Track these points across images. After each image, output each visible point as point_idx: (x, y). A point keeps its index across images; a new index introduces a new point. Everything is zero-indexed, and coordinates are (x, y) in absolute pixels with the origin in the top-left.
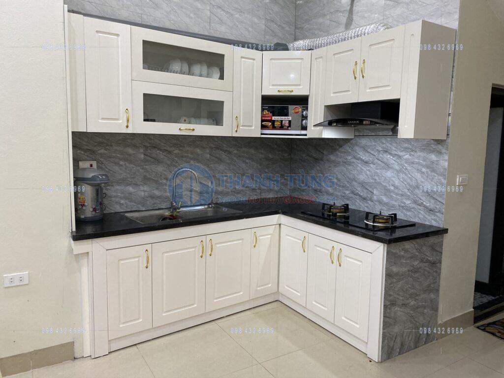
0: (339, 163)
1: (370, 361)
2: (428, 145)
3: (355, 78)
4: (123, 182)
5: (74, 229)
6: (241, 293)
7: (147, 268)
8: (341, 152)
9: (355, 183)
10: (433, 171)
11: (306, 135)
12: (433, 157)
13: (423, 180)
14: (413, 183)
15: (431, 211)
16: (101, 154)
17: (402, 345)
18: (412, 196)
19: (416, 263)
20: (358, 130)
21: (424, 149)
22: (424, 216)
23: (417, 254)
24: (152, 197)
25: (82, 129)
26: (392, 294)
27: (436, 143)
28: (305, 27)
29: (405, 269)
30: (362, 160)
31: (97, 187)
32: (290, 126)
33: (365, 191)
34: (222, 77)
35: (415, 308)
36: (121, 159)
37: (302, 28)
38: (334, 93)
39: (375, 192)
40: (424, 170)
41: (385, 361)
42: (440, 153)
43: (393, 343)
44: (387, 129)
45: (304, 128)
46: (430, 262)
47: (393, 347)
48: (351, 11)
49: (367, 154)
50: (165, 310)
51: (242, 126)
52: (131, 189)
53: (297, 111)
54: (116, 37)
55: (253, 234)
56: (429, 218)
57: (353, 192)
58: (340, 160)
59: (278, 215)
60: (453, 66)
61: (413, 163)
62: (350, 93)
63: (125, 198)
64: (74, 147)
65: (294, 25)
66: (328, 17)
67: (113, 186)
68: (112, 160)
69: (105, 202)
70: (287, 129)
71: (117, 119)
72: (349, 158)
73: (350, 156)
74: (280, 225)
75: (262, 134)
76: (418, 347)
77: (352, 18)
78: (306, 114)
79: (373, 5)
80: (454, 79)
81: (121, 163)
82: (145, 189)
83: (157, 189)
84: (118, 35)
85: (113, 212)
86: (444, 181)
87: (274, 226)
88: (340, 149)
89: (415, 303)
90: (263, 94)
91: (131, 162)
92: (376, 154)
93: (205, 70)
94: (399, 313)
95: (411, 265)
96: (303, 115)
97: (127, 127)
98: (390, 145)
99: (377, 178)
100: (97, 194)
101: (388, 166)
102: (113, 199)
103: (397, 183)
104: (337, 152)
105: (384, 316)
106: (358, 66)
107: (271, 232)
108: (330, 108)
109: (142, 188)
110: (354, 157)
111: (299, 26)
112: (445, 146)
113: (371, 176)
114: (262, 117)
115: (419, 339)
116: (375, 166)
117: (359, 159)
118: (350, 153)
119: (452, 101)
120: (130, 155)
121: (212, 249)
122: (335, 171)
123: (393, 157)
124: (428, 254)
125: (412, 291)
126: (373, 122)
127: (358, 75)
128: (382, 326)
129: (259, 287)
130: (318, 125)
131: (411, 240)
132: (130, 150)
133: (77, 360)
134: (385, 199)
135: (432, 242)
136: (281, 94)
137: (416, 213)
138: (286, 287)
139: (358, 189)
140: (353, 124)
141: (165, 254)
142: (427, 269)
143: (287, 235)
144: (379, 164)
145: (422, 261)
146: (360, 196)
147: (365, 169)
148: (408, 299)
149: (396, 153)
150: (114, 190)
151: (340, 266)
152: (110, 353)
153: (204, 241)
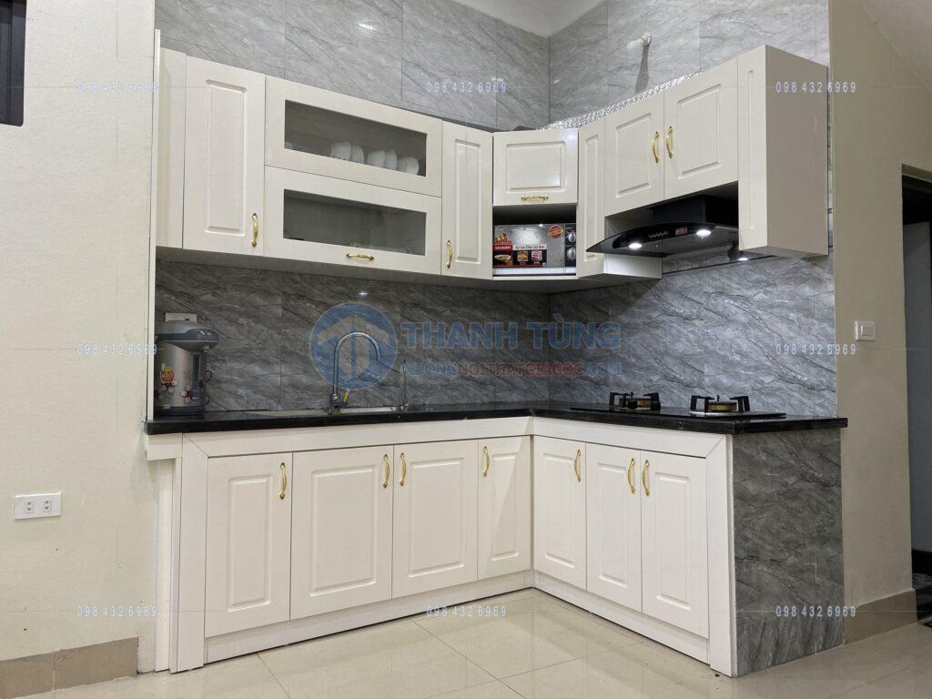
0: (637, 327)
1: (717, 676)
2: (797, 269)
3: (657, 160)
4: (244, 355)
5: (151, 418)
6: (462, 566)
7: (282, 498)
8: (640, 307)
9: (668, 360)
10: (809, 314)
11: (575, 274)
12: (807, 290)
13: (792, 334)
15: (812, 389)
16: (206, 302)
17: (778, 645)
18: (774, 368)
19: (791, 480)
20: (670, 264)
21: (789, 279)
22: (800, 401)
23: (792, 462)
24: (295, 386)
25: (174, 243)
26: (750, 536)
27: (810, 263)
28: (568, 102)
29: (771, 490)
30: (679, 315)
31: (196, 353)
32: (544, 260)
33: (688, 370)
34: (422, 172)
35: (798, 572)
36: (241, 315)
37: (561, 105)
38: (621, 192)
39: (706, 371)
40: (792, 316)
41: (746, 674)
42: (819, 281)
43: (759, 638)
44: (720, 254)
45: (571, 262)
46: (817, 481)
47: (760, 646)
48: (644, 65)
49: (687, 303)
50: (315, 586)
51: (460, 258)
52: (257, 369)
53: (556, 232)
54: (240, 92)
55: (481, 450)
56: (810, 403)
57: (665, 377)
58: (639, 321)
59: (527, 418)
60: (828, 128)
61: (771, 307)
62: (650, 187)
63: (247, 385)
64: (158, 286)
65: (547, 101)
66: (606, 80)
67: (224, 361)
68: (225, 314)
69: (210, 389)
70: (540, 265)
71: (238, 231)
72: (654, 315)
73: (655, 310)
74: (532, 436)
75: (494, 276)
76: (812, 654)
77: (647, 75)
78: (573, 238)
79: (681, 49)
81: (242, 320)
82: (283, 370)
83: (305, 372)
84: (243, 89)
85: (223, 409)
86: (832, 331)
87: (520, 439)
88: (639, 302)
89: (797, 560)
90: (495, 205)
91: (258, 320)
92: (703, 300)
93: (393, 158)
94: (767, 578)
95: (783, 485)
96: (567, 240)
97: (254, 245)
98: (727, 282)
99: (708, 343)
100: (196, 365)
101: (726, 319)
102: (224, 385)
103: (745, 346)
104: (633, 308)
105: (738, 581)
106: (661, 139)
107: (516, 449)
108: (612, 219)
109: (277, 369)
110: (665, 312)
111: (558, 102)
112: (828, 267)
113: (698, 341)
114: (494, 247)
115: (810, 636)
116: (703, 322)
117: (674, 314)
118: (656, 305)
119: (831, 186)
120: (257, 307)
121: (405, 472)
122: (631, 342)
123: (735, 300)
124: (814, 465)
125: (788, 535)
126: (693, 228)
127: (662, 154)
128: (734, 600)
129: (497, 555)
130: (596, 248)
131: (779, 434)
132: (258, 300)
133: (142, 676)
134: (725, 380)
135: (818, 441)
136: (527, 203)
137: (785, 398)
138: (547, 557)
139: (676, 369)
140: (657, 238)
141: (318, 476)
142: (813, 494)
143: (545, 454)
144: (710, 318)
145: (803, 478)
146: (680, 382)
147: (685, 331)
148: (782, 550)
149: (740, 293)
150: (226, 370)
151: (648, 494)
152: (206, 665)
153: (391, 456)
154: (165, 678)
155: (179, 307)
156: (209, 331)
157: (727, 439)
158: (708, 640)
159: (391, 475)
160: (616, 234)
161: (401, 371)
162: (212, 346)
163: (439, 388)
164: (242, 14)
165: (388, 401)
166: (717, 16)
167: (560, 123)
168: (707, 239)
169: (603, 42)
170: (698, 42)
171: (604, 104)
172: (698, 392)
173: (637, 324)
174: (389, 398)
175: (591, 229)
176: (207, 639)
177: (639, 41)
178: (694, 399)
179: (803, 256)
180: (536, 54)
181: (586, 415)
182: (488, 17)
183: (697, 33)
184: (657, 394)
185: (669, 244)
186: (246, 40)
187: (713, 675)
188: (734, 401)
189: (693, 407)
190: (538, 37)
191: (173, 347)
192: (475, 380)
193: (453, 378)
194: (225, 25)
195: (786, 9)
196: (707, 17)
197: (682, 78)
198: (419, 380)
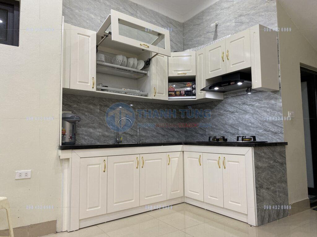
2: (269, 95)
3: (223, 61)
4: (87, 125)
5: (61, 145)
6: (162, 195)
7: (104, 172)
8: (217, 109)
9: (227, 126)
10: (274, 109)
11: (195, 98)
12: (273, 102)
13: (268, 116)
14: (263, 119)
15: (275, 133)
16: (75, 107)
17: (269, 216)
18: (263, 127)
19: (272, 162)
20: (226, 95)
21: (267, 98)
22: (272, 138)
23: (271, 156)
24: (104, 136)
25: (67, 87)
26: (260, 180)
27: (273, 93)
28: (190, 43)
29: (266, 165)
30: (230, 111)
31: (73, 124)
32: (185, 93)
33: (233, 129)
35: (275, 192)
36: (86, 112)
37: (188, 45)
38: (211, 71)
39: (239, 129)
40: (268, 110)
41: (260, 225)
42: (276, 99)
43: (264, 214)
44: (243, 91)
45: (195, 95)
46: (279, 162)
47: (264, 216)
48: (216, 31)
49: (232, 107)
50: (115, 202)
51: (158, 93)
52: (91, 130)
53: (189, 85)
54: (88, 37)
55: (167, 156)
56: (275, 138)
57: (226, 132)
58: (216, 114)
59: (182, 145)
60: (278, 51)
61: (261, 107)
62: (221, 69)
63: (88, 136)
65: (183, 43)
66: (203, 36)
67: (80, 127)
68: (81, 111)
69: (77, 137)
70: (184, 96)
71: (88, 83)
72: (222, 111)
73: (222, 110)
74: (183, 152)
75: (169, 99)
76: (280, 219)
77: (217, 34)
78: (195, 87)
79: (228, 26)
80: (279, 57)
81: (86, 114)
82: (100, 131)
83: (107, 131)
86: (281, 114)
87: (179, 152)
88: (216, 108)
89: (274, 188)
90: (169, 76)
91: (92, 114)
92: (238, 106)
94: (265, 194)
95: (269, 164)
96: (193, 87)
97: (93, 88)
98: (246, 100)
99: (240, 120)
100: (73, 128)
101: (246, 112)
102: (80, 135)
103: (253, 120)
104: (214, 110)
105: (257, 195)
106: (224, 54)
107: (178, 156)
108: (208, 80)
109: (98, 130)
110: (225, 111)
111: (186, 44)
112: (279, 94)
113: (237, 120)
114: (168, 90)
115: (279, 213)
116: (238, 113)
117: (228, 111)
118: (222, 108)
119: (279, 69)
120: (91, 109)
121: (143, 163)
122: (214, 121)
123: (249, 106)
124: (278, 157)
125: (271, 180)
126: (236, 82)
127: (225, 59)
128: (256, 201)
129: (172, 192)
130: (203, 90)
131: (267, 147)
132: (92, 107)
133: (58, 233)
134: (246, 132)
135: (279, 149)
136: (179, 75)
137: (266, 137)
138: (189, 192)
139: (229, 129)
140: (224, 86)
141: (115, 164)
142: (278, 167)
143: (188, 157)
144: (240, 112)
145: (275, 161)
146: (231, 133)
147: (232, 116)
148: (269, 185)
149: (250, 103)
150: (81, 130)
151: (225, 168)
152: (80, 229)
153: (139, 158)
154: (66, 234)
155: (66, 109)
156: (78, 116)
157: (252, 148)
158: (247, 215)
159: (139, 164)
160: (209, 85)
161: (138, 131)
162: (79, 121)
163: (150, 137)
164: (86, 13)
166: (240, 16)
167: (188, 50)
168: (241, 85)
169: (202, 24)
170: (234, 24)
171: (203, 44)
172: (239, 135)
173: (215, 115)
174: (134, 140)
175: (201, 83)
176: (80, 220)
177: (215, 24)
178: (238, 137)
179: (271, 91)
180: (179, 28)
181: (203, 144)
182: (164, 16)
183: (234, 21)
184: (224, 137)
185: (228, 88)
186: (87, 21)
187: (250, 226)
188: (251, 138)
189: (238, 140)
190: (179, 23)
191: (66, 121)
192: (161, 134)
193: (154, 133)
194: (81, 16)
195: (263, 14)
196: (237, 16)
197: (230, 35)
198: (144, 134)
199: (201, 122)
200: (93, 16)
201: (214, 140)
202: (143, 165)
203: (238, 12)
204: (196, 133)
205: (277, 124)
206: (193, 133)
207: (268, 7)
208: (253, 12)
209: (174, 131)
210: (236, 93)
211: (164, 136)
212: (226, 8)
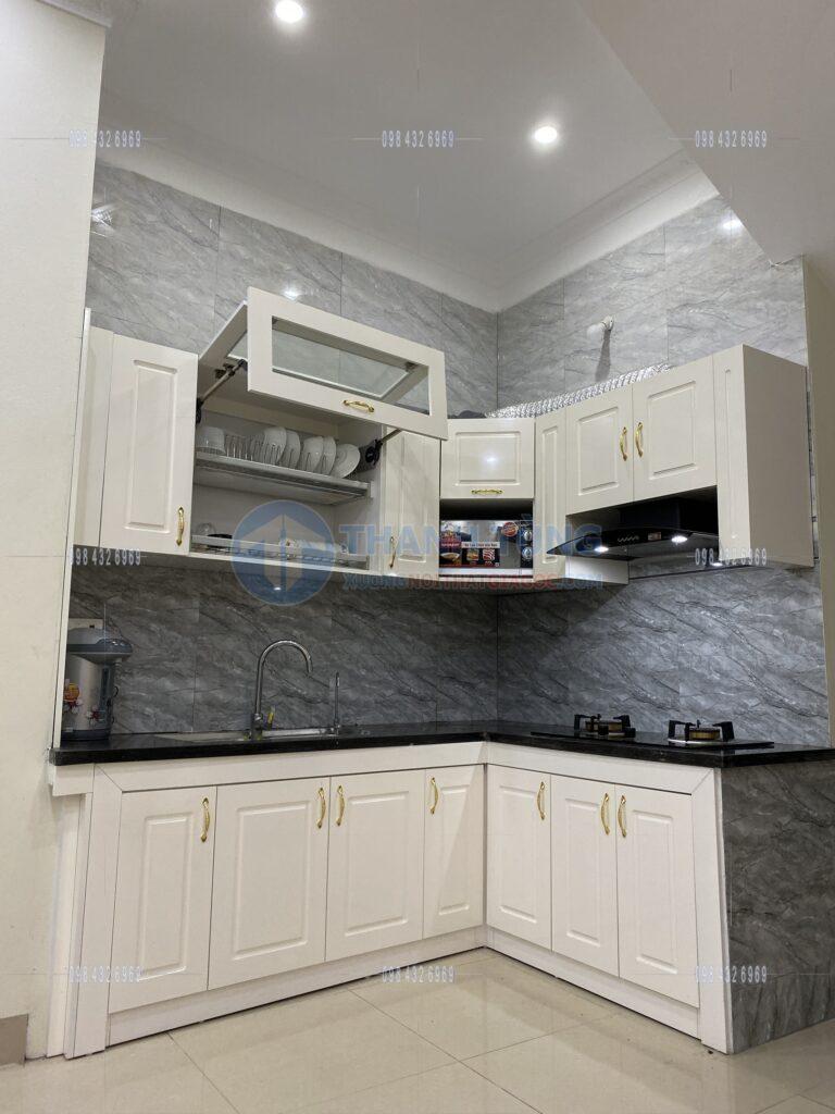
0: (600, 637)
1: (711, 1053)
2: (780, 582)
3: (625, 458)
4: (154, 667)
5: (57, 744)
6: (404, 922)
7: (204, 840)
8: (604, 615)
9: (638, 677)
10: (796, 631)
11: (531, 577)
12: (792, 604)
13: (778, 653)
14: (760, 663)
15: (802, 714)
16: (114, 606)
17: (777, 1014)
18: (758, 690)
19: (785, 820)
20: (636, 568)
21: (773, 590)
22: (789, 728)
23: (785, 799)
24: (210, 704)
25: (89, 540)
26: (743, 885)
27: (794, 575)
28: (519, 385)
29: (762, 832)
30: (648, 626)
31: (105, 667)
32: (497, 559)
33: (660, 689)
35: (795, 927)
36: (153, 620)
37: (511, 388)
38: (584, 490)
39: (681, 690)
40: (777, 632)
41: (742, 1050)
42: (805, 594)
43: (755, 1007)
45: (528, 564)
46: (813, 821)
47: (757, 1016)
48: (605, 351)
49: (658, 613)
50: (237, 948)
51: (403, 557)
52: (168, 684)
53: (510, 530)
54: (171, 374)
55: (428, 783)
56: (799, 730)
57: (635, 696)
58: (602, 631)
59: (480, 743)
60: (809, 431)
61: (753, 621)
62: (617, 486)
63: (156, 704)
65: (495, 383)
66: (562, 363)
67: (131, 674)
68: (135, 619)
69: (116, 709)
70: (492, 565)
72: (621, 625)
73: (622, 620)
74: (485, 765)
75: (440, 576)
76: (813, 1024)
77: (609, 361)
78: (529, 536)
79: (646, 336)
80: (813, 453)
81: (154, 626)
82: (197, 685)
83: (222, 687)
85: (127, 732)
86: (821, 650)
87: (472, 768)
88: (602, 609)
89: (794, 914)
90: (442, 498)
91: (172, 626)
92: (676, 610)
94: (762, 935)
95: (775, 825)
96: (522, 538)
97: (179, 543)
98: (703, 591)
99: (682, 659)
100: (104, 683)
102: (129, 703)
103: (725, 664)
104: (595, 616)
105: (731, 939)
106: (629, 435)
107: (467, 781)
108: (576, 519)
109: (191, 683)
110: (632, 622)
111: (507, 384)
112: (813, 580)
113: (672, 657)
114: (440, 543)
115: (811, 1004)
116: (676, 635)
117: (642, 624)
118: (622, 614)
119: (814, 493)
120: (172, 611)
121: (342, 809)
122: (594, 654)
123: (712, 613)
124: (808, 802)
125: (783, 884)
126: (667, 535)
127: (631, 450)
128: (728, 961)
129: (445, 908)
130: (557, 551)
131: (768, 766)
132: (172, 602)
133: (31, 1063)
134: (703, 702)
135: (811, 775)
136: (478, 497)
137: (771, 724)
138: (503, 910)
139: (647, 687)
140: (627, 543)
141: (244, 814)
142: (809, 836)
143: (502, 787)
144: (684, 631)
145: (796, 817)
146: (651, 702)
147: (656, 645)
148: (777, 902)
149: (718, 604)
150: (133, 686)
151: (624, 836)
152: (107, 1048)
153: (326, 790)
154: (60, 1067)
155: (83, 611)
156: (122, 641)
157: (715, 773)
158: (697, 1010)
159: (326, 813)
161: (332, 685)
162: (124, 658)
163: (374, 705)
164: (169, 286)
165: (315, 722)
166: (686, 305)
167: (512, 409)
168: (683, 545)
169: (559, 323)
170: (665, 330)
171: (563, 391)
172: (675, 716)
173: (601, 634)
174: (317, 717)
176: (110, 1016)
177: (601, 325)
178: (672, 724)
179: (787, 566)
180: (483, 332)
181: (552, 742)
182: (432, 291)
183: (664, 320)
184: (628, 717)
185: (641, 548)
187: (706, 1052)
188: (716, 728)
189: (672, 734)
190: (486, 313)
191: (79, 658)
192: (414, 696)
193: (389, 693)
194: (150, 296)
195: (760, 304)
196: (675, 305)
197: (650, 369)
198: (351, 695)
199: (551, 655)
200: (190, 296)
201: (592, 730)
202: (341, 815)
203: (679, 293)
204: (535, 692)
205: (806, 683)
206: (526, 693)
207: (775, 283)
208: (727, 295)
209: (459, 682)
210: (667, 564)
211: (421, 700)
212: (640, 275)
